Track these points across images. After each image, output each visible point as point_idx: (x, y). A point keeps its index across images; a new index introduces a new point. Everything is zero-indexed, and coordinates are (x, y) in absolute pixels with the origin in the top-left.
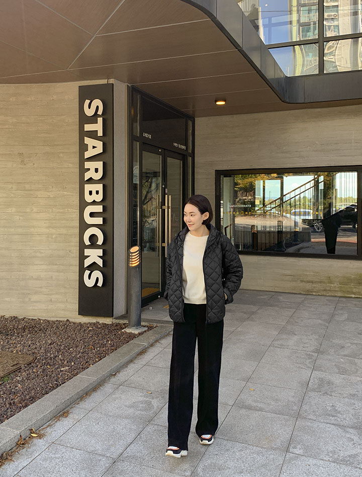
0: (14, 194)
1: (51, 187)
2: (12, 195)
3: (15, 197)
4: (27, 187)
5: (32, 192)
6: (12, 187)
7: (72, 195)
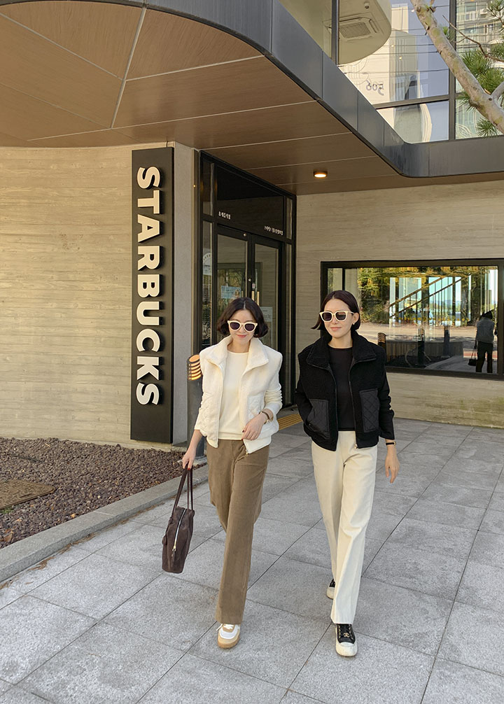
1: (99, 277)
3: (56, 290)
4: (71, 276)
5: (75, 284)
6: (52, 277)
7: (125, 288)
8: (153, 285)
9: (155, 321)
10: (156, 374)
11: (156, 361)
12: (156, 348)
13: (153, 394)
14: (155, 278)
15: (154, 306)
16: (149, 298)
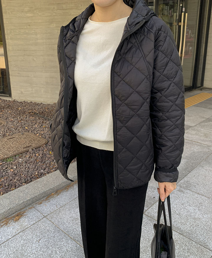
0: (55, 13)
2: (54, 14)
3: (56, 16)
6: (54, 8)
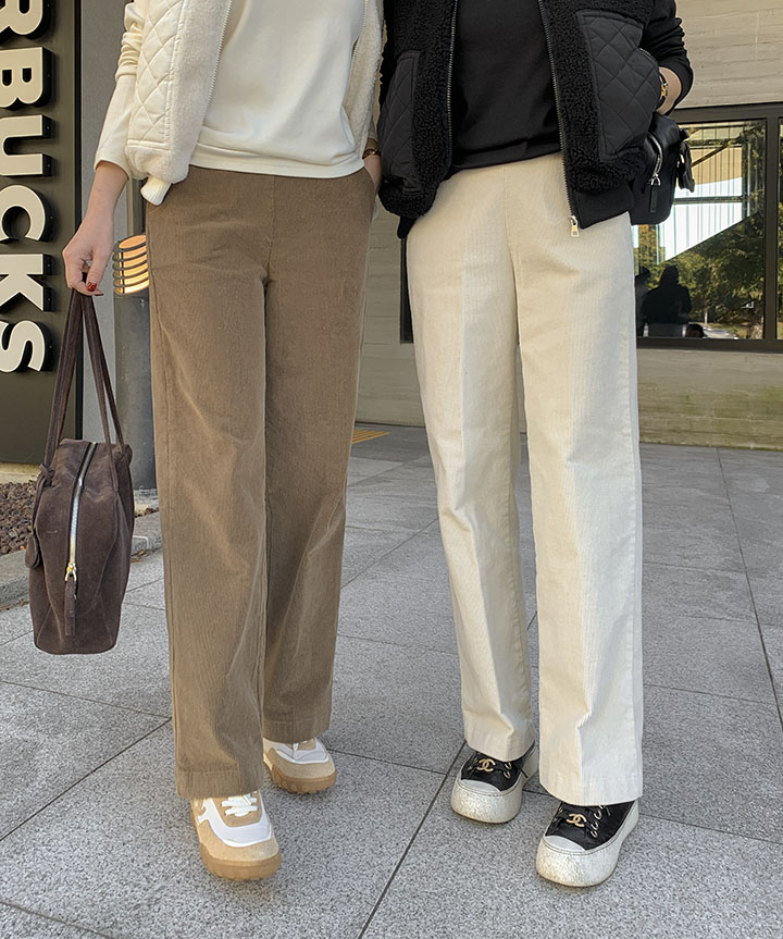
8: (27, 75)
9: (32, 163)
10: (36, 295)
11: (35, 263)
12: (36, 230)
13: (29, 346)
14: (33, 57)
15: (32, 126)
16: (18, 108)
